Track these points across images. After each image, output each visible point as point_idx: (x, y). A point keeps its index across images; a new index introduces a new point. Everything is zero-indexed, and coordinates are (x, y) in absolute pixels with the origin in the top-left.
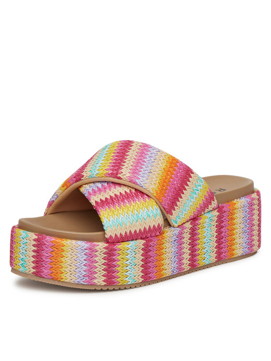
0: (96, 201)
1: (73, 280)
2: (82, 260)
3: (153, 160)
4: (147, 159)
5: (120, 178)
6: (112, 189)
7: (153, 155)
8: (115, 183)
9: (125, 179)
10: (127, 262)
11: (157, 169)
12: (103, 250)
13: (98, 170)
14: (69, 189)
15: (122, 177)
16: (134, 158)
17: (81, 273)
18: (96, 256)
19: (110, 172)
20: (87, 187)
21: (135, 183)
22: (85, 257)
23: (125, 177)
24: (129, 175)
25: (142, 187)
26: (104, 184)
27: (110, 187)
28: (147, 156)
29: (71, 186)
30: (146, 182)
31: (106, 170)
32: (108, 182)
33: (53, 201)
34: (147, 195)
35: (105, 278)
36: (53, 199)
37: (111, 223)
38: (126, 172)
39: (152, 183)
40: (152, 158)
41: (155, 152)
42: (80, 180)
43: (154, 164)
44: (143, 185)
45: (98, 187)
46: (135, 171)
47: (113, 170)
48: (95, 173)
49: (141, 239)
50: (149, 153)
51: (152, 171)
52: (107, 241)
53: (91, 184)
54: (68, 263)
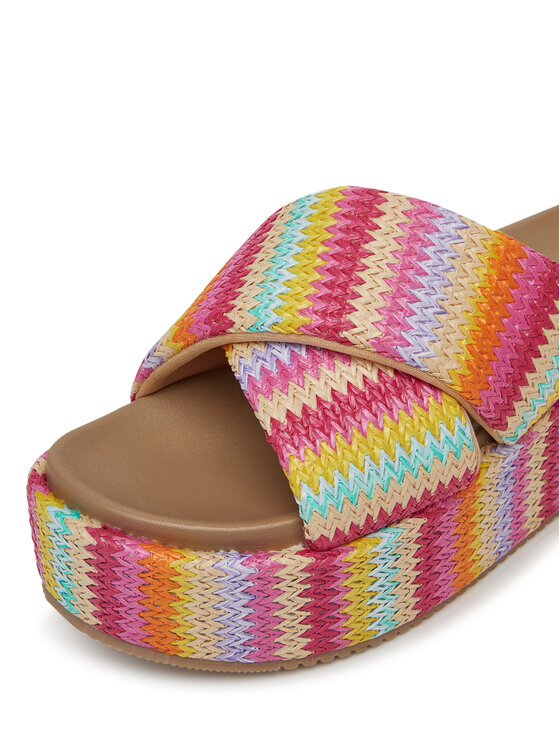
0: (272, 420)
1: (214, 655)
2: (238, 606)
3: (448, 263)
4: (430, 262)
5: (345, 342)
6: (324, 368)
7: (447, 244)
8: (331, 354)
9: (361, 346)
10: (374, 588)
11: (460, 295)
12: (299, 575)
13: (278, 310)
14: (191, 348)
15: (351, 339)
16: (389, 265)
17: (235, 638)
18: (279, 592)
19: (316, 320)
20: (246, 351)
21: (396, 357)
22: (246, 599)
23: (363, 340)
24: (377, 334)
25: (417, 367)
26: (296, 350)
27: (315, 362)
28: (429, 251)
29: (198, 344)
30: (431, 352)
31: (301, 312)
32: (309, 348)
33: (150, 371)
34: (431, 386)
35: (309, 640)
36: (148, 366)
37: (321, 500)
38: (365, 321)
39: (450, 351)
40: (444, 256)
41: (453, 232)
42: (224, 332)
43: (450, 276)
44: (418, 362)
45: (278, 361)
46: (395, 314)
47: (324, 314)
48: (269, 322)
49: (414, 515)
50: (433, 237)
51: (445, 304)
52: (311, 548)
53: (256, 346)
54: (195, 616)
